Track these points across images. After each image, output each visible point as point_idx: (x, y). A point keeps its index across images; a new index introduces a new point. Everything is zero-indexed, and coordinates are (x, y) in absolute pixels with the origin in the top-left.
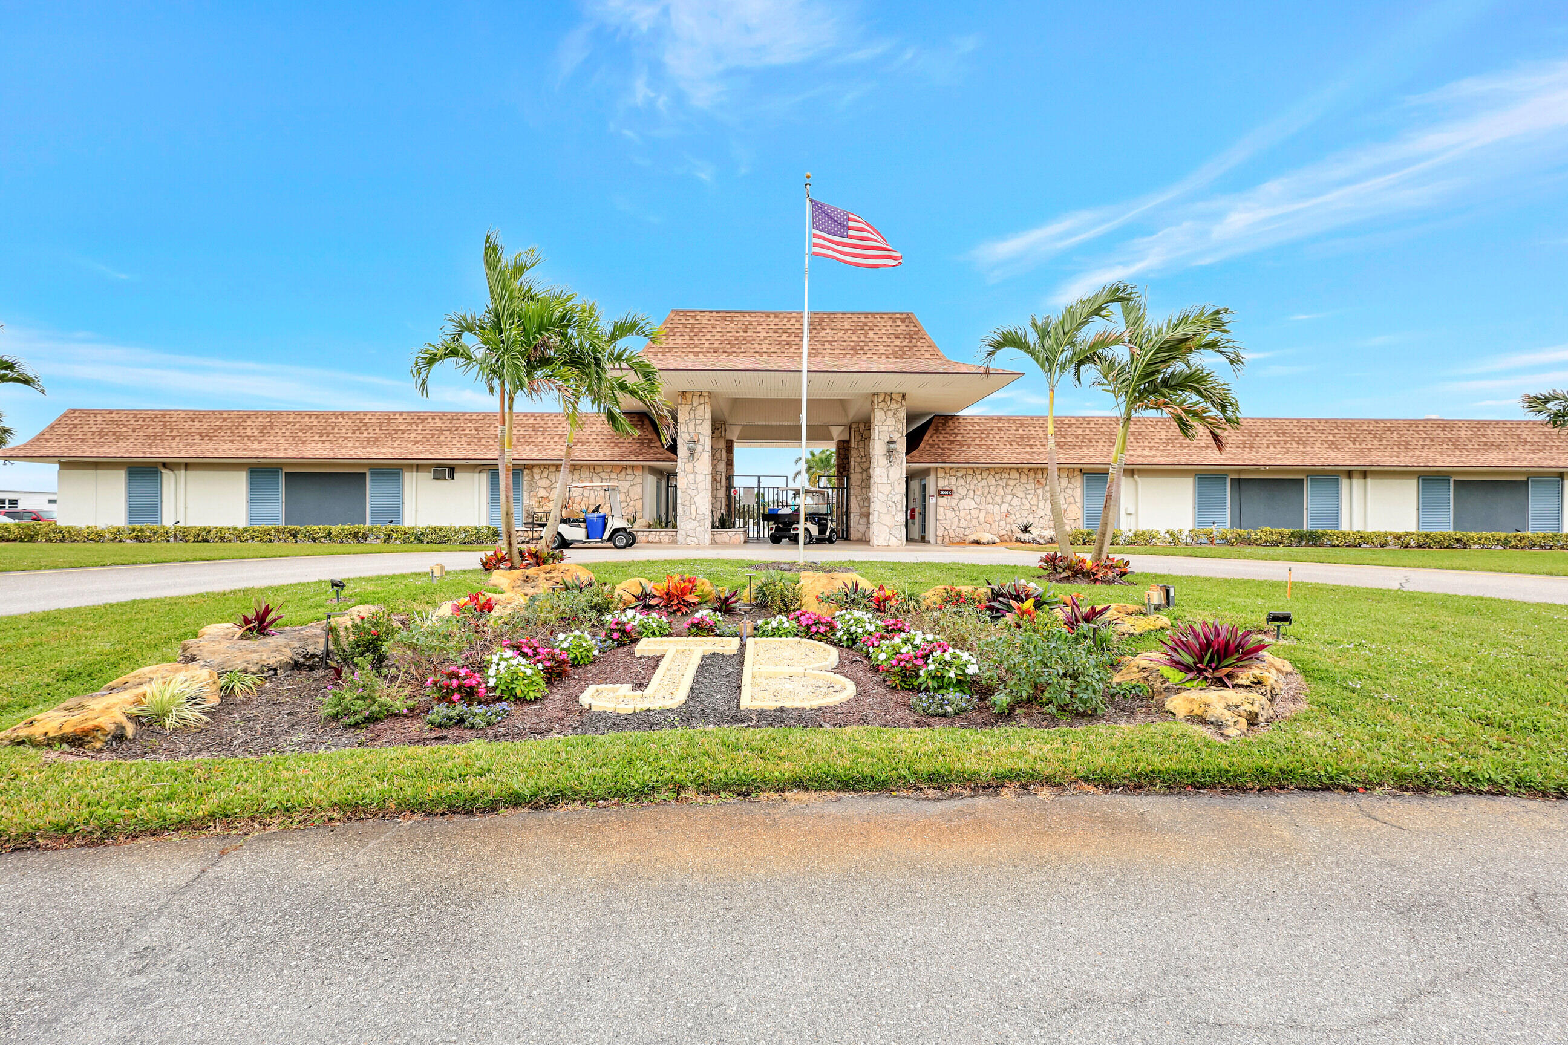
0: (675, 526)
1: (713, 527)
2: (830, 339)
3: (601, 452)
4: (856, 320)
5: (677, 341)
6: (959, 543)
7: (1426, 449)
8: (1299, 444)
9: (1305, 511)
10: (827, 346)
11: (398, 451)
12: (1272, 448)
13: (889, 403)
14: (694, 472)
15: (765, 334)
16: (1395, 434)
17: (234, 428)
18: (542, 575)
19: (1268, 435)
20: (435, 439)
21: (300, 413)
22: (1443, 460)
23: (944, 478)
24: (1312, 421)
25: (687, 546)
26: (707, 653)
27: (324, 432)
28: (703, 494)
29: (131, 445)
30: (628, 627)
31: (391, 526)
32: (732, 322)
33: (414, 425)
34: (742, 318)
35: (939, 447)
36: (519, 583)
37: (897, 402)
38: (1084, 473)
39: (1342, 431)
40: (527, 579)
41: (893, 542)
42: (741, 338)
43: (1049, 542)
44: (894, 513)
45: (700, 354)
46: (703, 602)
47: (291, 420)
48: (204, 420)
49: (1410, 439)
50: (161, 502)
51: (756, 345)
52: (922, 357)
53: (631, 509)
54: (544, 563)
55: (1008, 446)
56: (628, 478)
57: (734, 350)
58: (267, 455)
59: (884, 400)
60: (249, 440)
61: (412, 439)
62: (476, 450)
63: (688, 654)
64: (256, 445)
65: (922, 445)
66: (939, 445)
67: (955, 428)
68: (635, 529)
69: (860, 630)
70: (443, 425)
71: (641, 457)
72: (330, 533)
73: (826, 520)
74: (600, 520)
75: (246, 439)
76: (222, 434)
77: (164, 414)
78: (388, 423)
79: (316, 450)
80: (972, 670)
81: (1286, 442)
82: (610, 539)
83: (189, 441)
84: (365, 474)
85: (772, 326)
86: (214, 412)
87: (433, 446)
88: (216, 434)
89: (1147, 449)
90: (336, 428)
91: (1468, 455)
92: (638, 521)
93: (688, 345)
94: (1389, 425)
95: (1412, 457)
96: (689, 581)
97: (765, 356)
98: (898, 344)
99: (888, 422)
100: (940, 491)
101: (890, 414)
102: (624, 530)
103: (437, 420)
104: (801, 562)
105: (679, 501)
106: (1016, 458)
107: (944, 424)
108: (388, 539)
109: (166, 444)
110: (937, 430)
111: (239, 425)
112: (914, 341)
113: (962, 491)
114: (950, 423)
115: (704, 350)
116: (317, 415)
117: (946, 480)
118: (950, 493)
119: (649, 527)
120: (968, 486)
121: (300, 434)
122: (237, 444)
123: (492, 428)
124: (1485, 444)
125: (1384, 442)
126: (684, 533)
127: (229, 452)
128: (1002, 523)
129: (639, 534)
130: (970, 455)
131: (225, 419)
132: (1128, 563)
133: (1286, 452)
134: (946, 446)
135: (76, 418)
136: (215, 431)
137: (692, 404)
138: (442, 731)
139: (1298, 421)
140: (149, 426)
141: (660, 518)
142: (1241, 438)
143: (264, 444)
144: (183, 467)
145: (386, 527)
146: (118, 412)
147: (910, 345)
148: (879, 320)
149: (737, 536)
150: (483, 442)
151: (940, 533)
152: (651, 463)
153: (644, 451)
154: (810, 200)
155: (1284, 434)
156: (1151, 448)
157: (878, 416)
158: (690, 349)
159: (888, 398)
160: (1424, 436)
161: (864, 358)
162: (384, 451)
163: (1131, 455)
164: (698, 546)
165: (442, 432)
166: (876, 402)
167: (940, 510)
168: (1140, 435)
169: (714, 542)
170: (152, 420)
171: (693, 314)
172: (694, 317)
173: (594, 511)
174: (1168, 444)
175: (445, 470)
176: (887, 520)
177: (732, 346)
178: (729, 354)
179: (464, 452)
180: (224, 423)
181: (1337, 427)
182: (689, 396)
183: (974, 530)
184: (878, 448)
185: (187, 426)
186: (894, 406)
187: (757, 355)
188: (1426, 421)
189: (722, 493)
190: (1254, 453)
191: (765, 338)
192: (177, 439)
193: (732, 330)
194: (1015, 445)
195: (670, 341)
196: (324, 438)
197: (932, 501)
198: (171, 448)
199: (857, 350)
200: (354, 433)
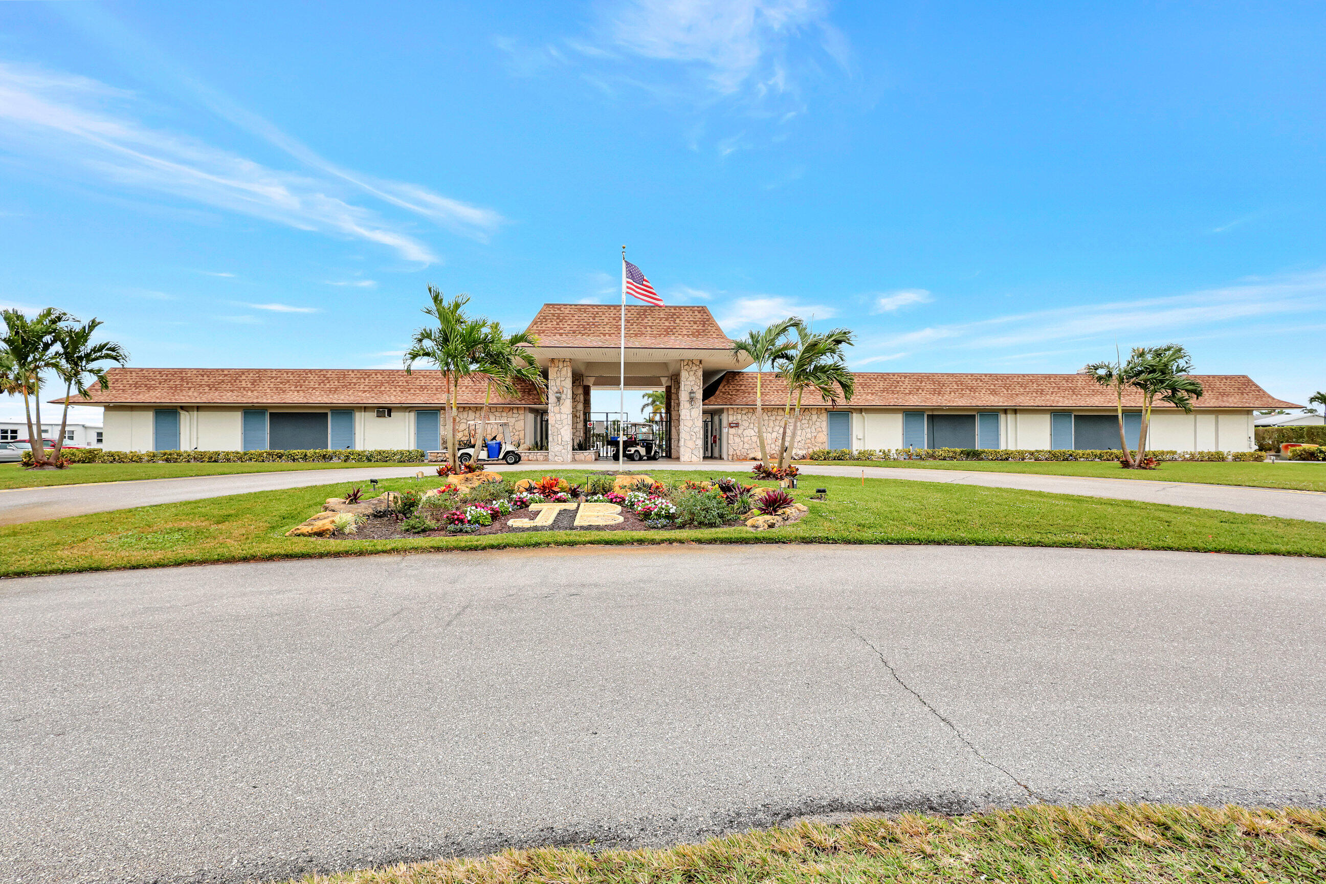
0: (547, 449)
1: (573, 449)
2: (650, 324)
3: (495, 398)
4: (668, 311)
5: (548, 326)
6: (743, 459)
7: (1054, 395)
8: (971, 391)
9: (976, 436)
10: (648, 329)
11: (352, 398)
12: (953, 394)
13: (691, 366)
14: (560, 413)
15: (607, 321)
16: (1035, 385)
17: (233, 381)
18: (475, 477)
19: (951, 385)
20: (378, 389)
21: (280, 371)
22: (1064, 402)
23: (733, 415)
24: (981, 375)
25: (556, 463)
26: (562, 509)
27: (298, 384)
28: (566, 427)
29: (159, 394)
30: (524, 500)
31: (349, 450)
32: (585, 312)
33: (362, 379)
34: (592, 310)
35: (729, 394)
36: (463, 481)
37: (696, 365)
38: (829, 411)
39: (1000, 382)
40: (467, 480)
41: (694, 459)
42: (591, 324)
43: (802, 459)
44: (694, 440)
45: (564, 335)
46: (562, 490)
47: (273, 375)
48: (211, 376)
49: (1044, 388)
50: (180, 434)
51: (601, 329)
52: (711, 337)
53: (517, 437)
54: (474, 471)
55: (776, 393)
56: (514, 415)
57: (586, 331)
58: (259, 401)
59: (687, 364)
60: (244, 390)
61: (361, 389)
62: (407, 397)
63: (554, 509)
64: (250, 393)
65: (717, 392)
66: (729, 392)
67: (741, 380)
68: (519, 451)
69: (636, 500)
70: (383, 379)
71: (523, 402)
72: (306, 455)
73: (652, 444)
74: (497, 446)
75: (242, 389)
76: (225, 386)
77: (182, 371)
78: (344, 378)
79: (294, 397)
80: (672, 511)
81: (962, 390)
82: (504, 458)
83: (201, 391)
84: (327, 414)
85: (612, 315)
86: (217, 370)
87: (376, 394)
88: (220, 386)
89: (870, 395)
90: (307, 381)
91: (1080, 399)
92: (522, 446)
93: (556, 328)
94: (1031, 378)
95: (1043, 400)
96: (555, 480)
97: (607, 335)
98: (696, 328)
99: (691, 378)
100: (730, 424)
101: (692, 373)
102: (513, 452)
103: (379, 375)
104: (621, 470)
105: (550, 432)
106: (780, 401)
107: (733, 378)
108: (347, 459)
109: (184, 393)
110: (728, 382)
111: (237, 379)
112: (706, 325)
113: (746, 424)
114: (737, 377)
115: (566, 332)
116: (293, 372)
117: (735, 416)
118: (737, 425)
119: (529, 450)
120: (749, 420)
121: (281, 386)
122: (236, 393)
123: (418, 381)
124: (1093, 391)
125: (1027, 390)
126: (553, 454)
127: (231, 398)
128: (773, 446)
129: (522, 454)
130: (749, 399)
131: (226, 375)
132: (797, 469)
133: (962, 397)
134: (734, 393)
135: (117, 374)
136: (219, 383)
137: (558, 367)
138: (455, 533)
139: (972, 375)
140: (170, 380)
141: (536, 443)
142: (933, 387)
143: (255, 392)
144: (196, 409)
145: (344, 451)
146: (148, 370)
147: (704, 328)
148: (683, 311)
149: (590, 456)
150: (412, 391)
151: (731, 453)
152: (531, 406)
153: (526, 397)
154: (626, 262)
155: (961, 384)
156: (872, 394)
157: (684, 375)
158: (556, 331)
159: (690, 363)
160: (1054, 385)
161: (673, 337)
162: (342, 397)
163: (859, 399)
164: (563, 463)
165: (382, 384)
166: (682, 365)
167: (731, 437)
168: (866, 385)
169: (574, 460)
170: (173, 375)
171: (559, 307)
172: (559, 309)
173: (492, 440)
174: (884, 391)
175: (384, 411)
176: (690, 444)
177: (586, 329)
178: (583, 334)
179: (399, 398)
180: (226, 378)
181: (997, 380)
182: (556, 362)
183: (753, 450)
184: (684, 396)
185: (198, 380)
186: (694, 368)
187: (601, 335)
188: (1056, 376)
189: (580, 425)
190: (940, 397)
191: (607, 324)
192: (192, 389)
193: (585, 318)
194: (780, 392)
195: (543, 325)
196: (298, 388)
197: (725, 431)
198: (189, 396)
199: (668, 332)
200: (320, 385)
